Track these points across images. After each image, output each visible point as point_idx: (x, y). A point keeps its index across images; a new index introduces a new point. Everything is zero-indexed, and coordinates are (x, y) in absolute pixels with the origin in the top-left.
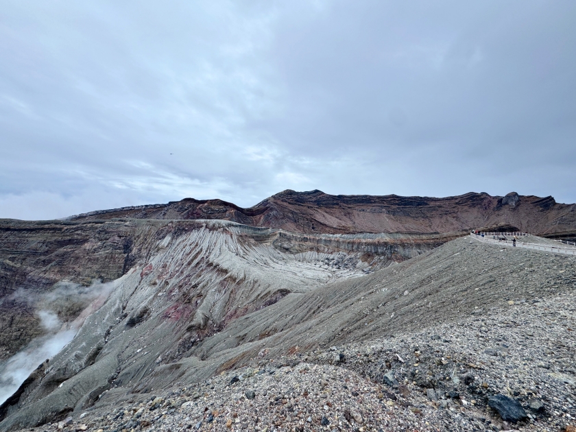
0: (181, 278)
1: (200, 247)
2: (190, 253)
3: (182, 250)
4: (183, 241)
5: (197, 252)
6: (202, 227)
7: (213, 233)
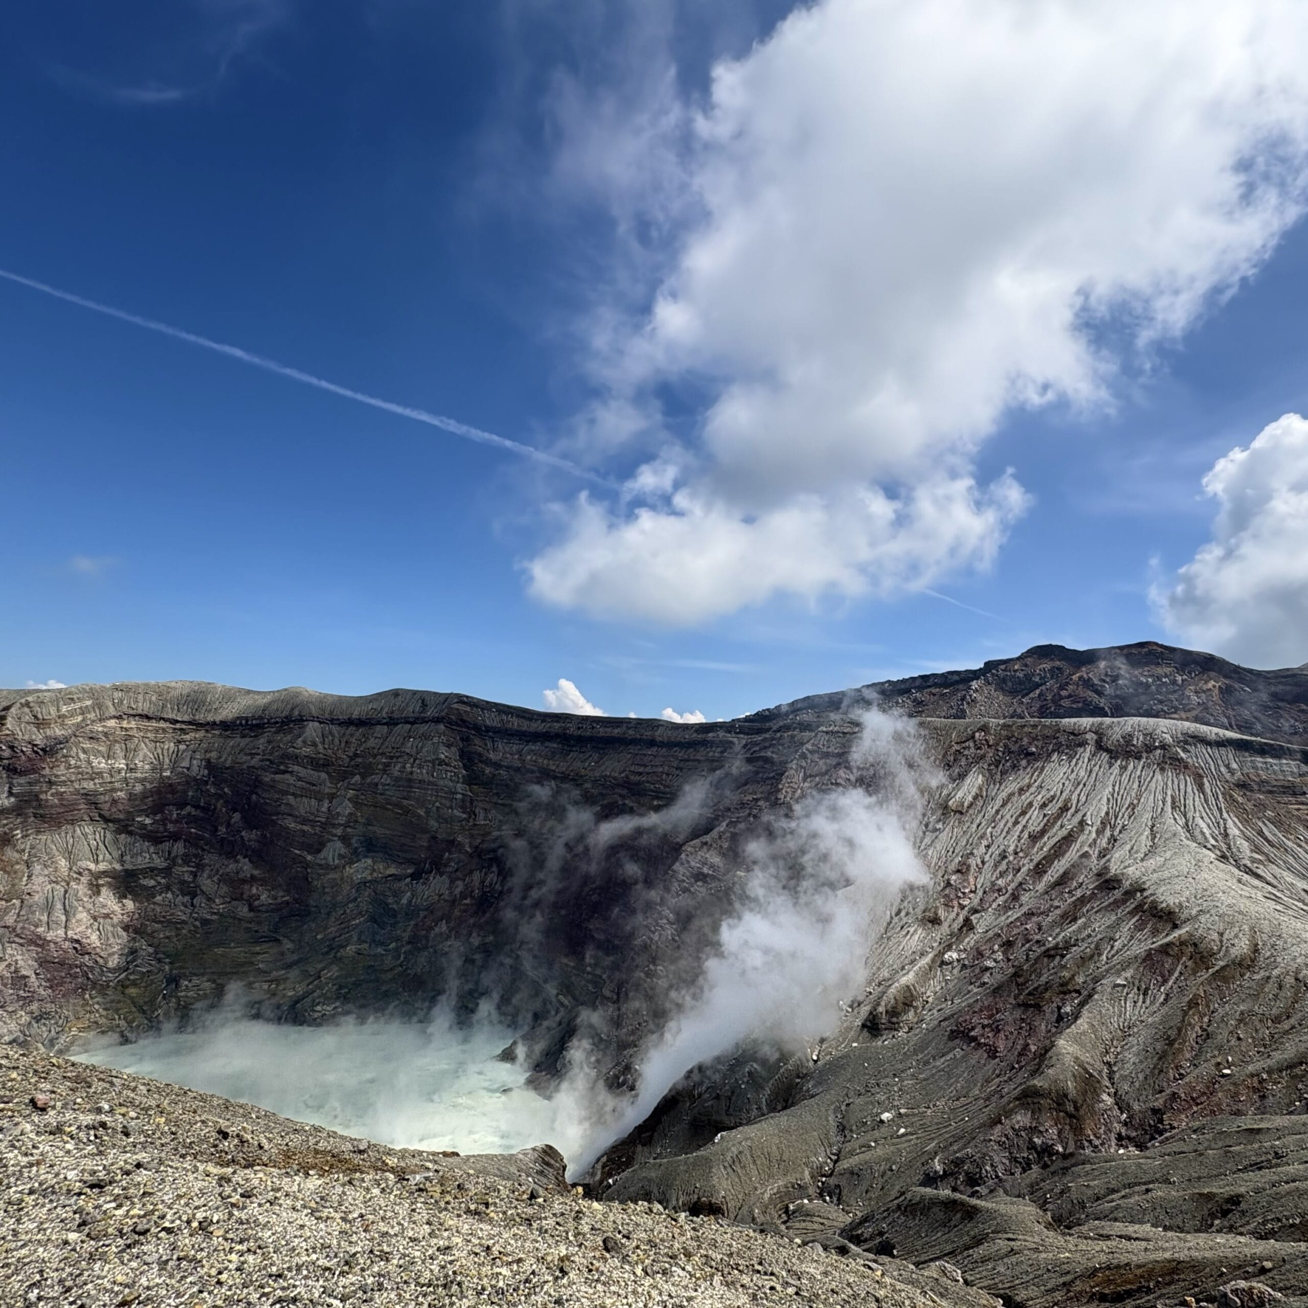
0: (1014, 915)
1: (1079, 817)
2: (1043, 832)
3: (1016, 823)
4: (1021, 791)
5: (1064, 832)
6: (1083, 744)
7: (1123, 768)
